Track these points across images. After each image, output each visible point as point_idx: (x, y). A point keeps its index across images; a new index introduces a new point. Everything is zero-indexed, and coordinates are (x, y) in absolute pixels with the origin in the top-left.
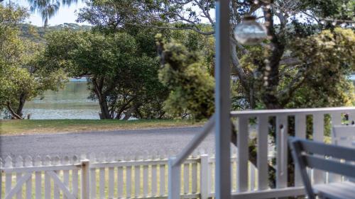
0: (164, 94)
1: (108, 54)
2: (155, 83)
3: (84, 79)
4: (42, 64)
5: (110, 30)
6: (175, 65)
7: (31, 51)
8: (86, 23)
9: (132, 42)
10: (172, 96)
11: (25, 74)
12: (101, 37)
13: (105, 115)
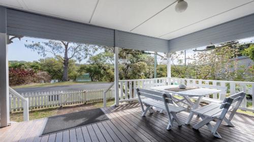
0: (103, 76)
1: (92, 69)
2: (101, 74)
3: (88, 74)
4: (79, 70)
5: (93, 64)
6: (105, 70)
7: (77, 68)
8: (88, 63)
9: (97, 66)
10: (105, 77)
11: (76, 73)
12: (91, 66)
13: (92, 80)
